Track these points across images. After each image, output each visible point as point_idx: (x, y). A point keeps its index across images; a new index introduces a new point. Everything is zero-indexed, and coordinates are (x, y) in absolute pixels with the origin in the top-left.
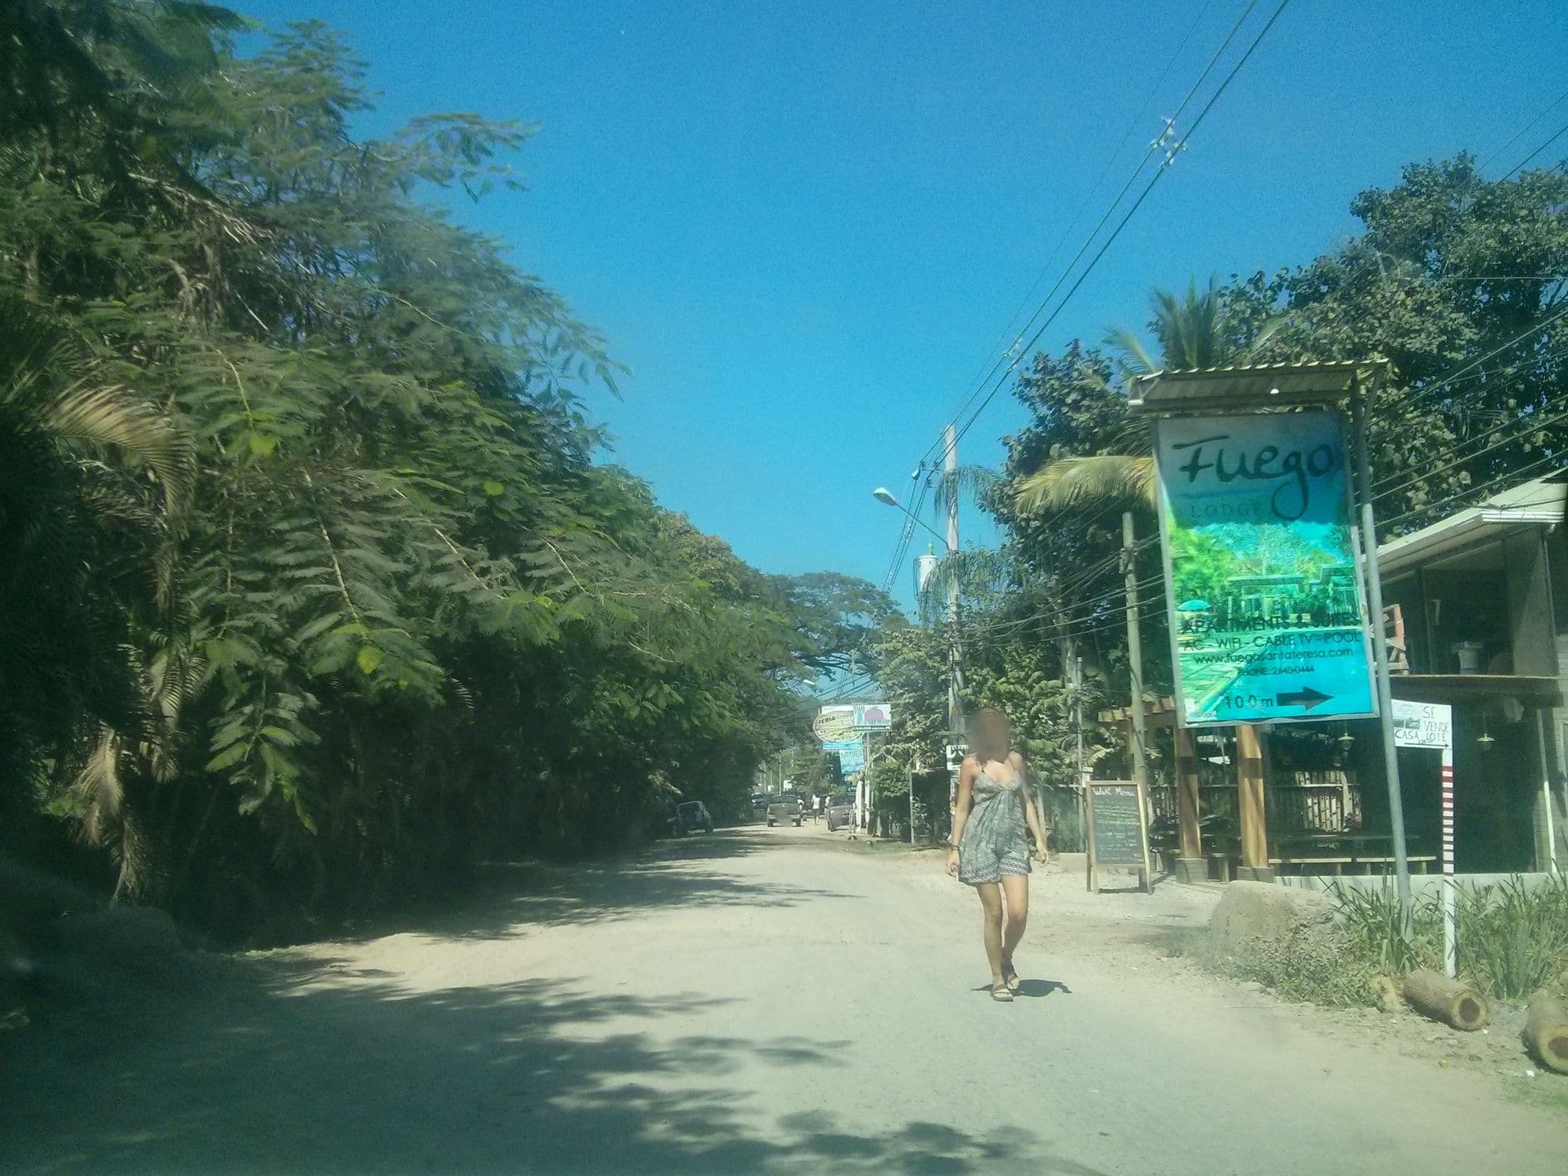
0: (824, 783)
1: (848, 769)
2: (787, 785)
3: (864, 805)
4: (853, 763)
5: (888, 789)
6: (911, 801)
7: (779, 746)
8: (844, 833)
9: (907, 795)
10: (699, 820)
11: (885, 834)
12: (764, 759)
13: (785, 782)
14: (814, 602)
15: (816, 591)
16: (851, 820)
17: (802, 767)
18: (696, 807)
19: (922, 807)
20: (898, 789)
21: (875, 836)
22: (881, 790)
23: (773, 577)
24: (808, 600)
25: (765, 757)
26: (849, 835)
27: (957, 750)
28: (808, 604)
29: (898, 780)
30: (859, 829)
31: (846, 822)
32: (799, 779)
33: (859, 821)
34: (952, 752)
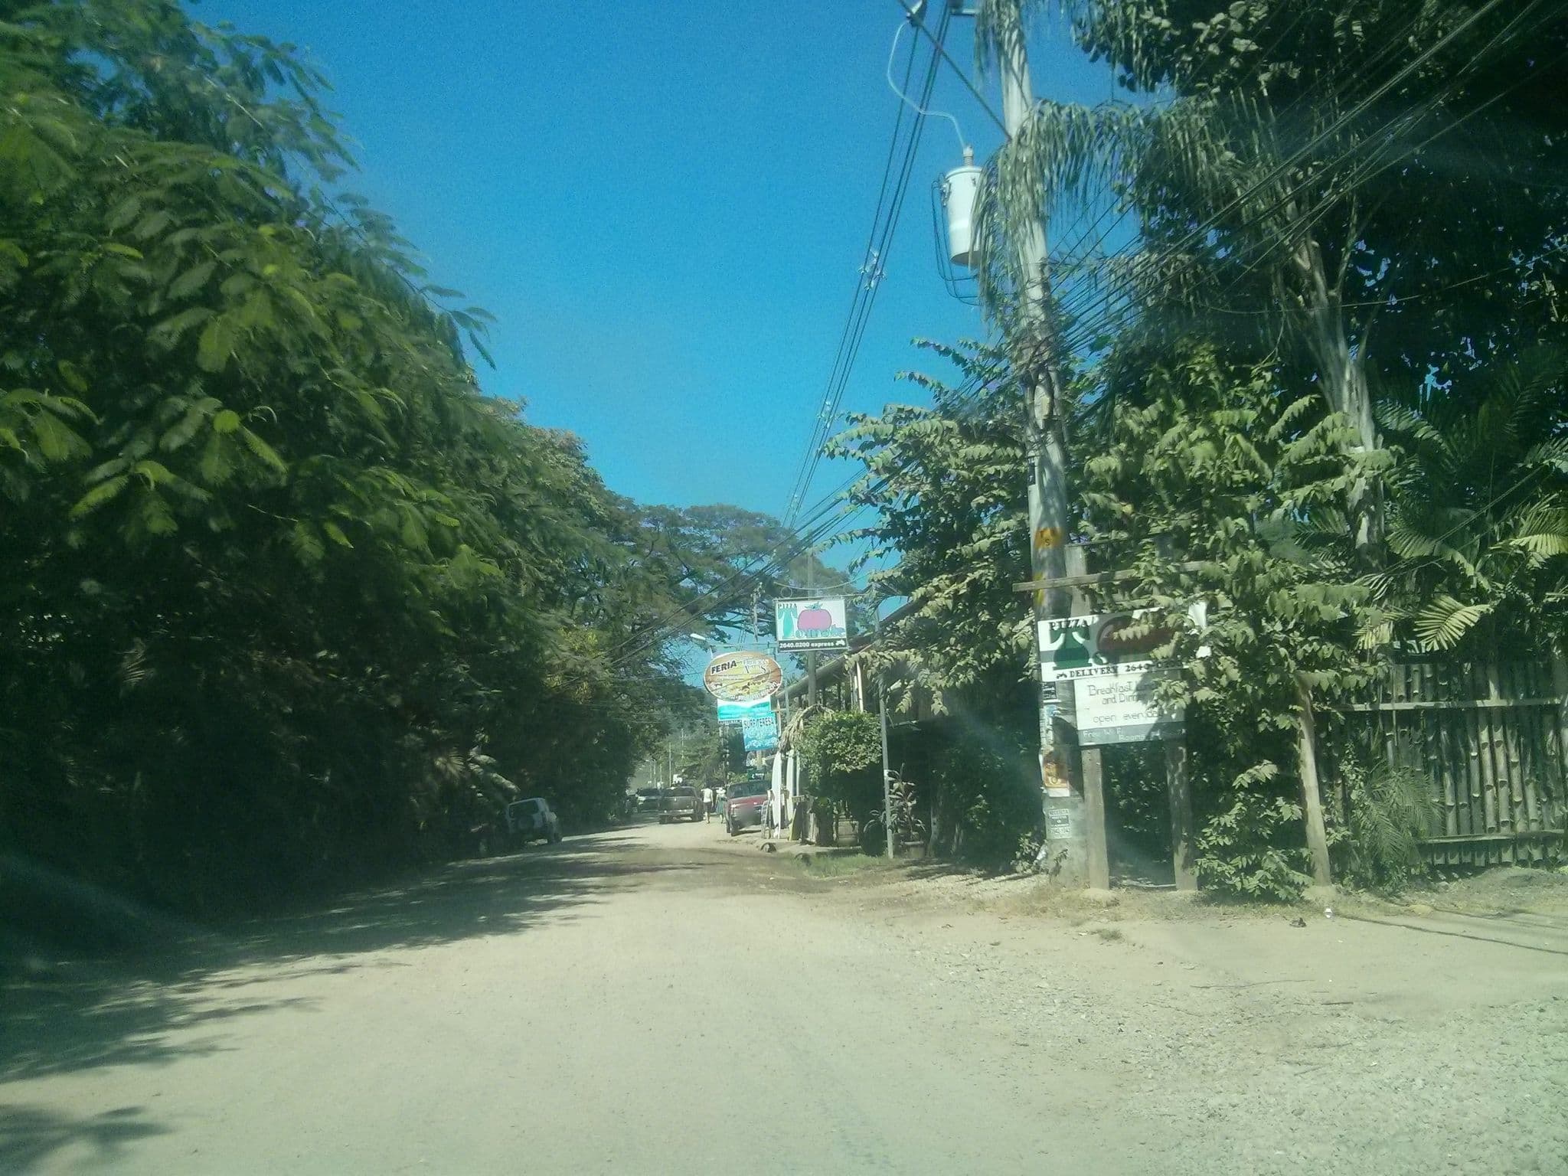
0: (718, 775)
1: (754, 743)
2: (677, 779)
3: (784, 792)
4: (761, 735)
5: (840, 758)
6: (887, 778)
7: (664, 730)
8: (754, 840)
9: (876, 769)
10: (538, 825)
11: (825, 839)
12: (649, 749)
13: (675, 776)
14: (704, 547)
15: (706, 533)
16: (764, 818)
17: (693, 758)
18: (535, 808)
19: (908, 789)
20: (861, 758)
21: (805, 842)
22: (826, 760)
23: (650, 508)
24: (696, 546)
25: (648, 746)
26: (762, 842)
27: (1067, 630)
28: (696, 550)
29: (859, 740)
30: (777, 832)
31: (757, 821)
32: (690, 772)
33: (777, 819)
34: (1054, 636)
